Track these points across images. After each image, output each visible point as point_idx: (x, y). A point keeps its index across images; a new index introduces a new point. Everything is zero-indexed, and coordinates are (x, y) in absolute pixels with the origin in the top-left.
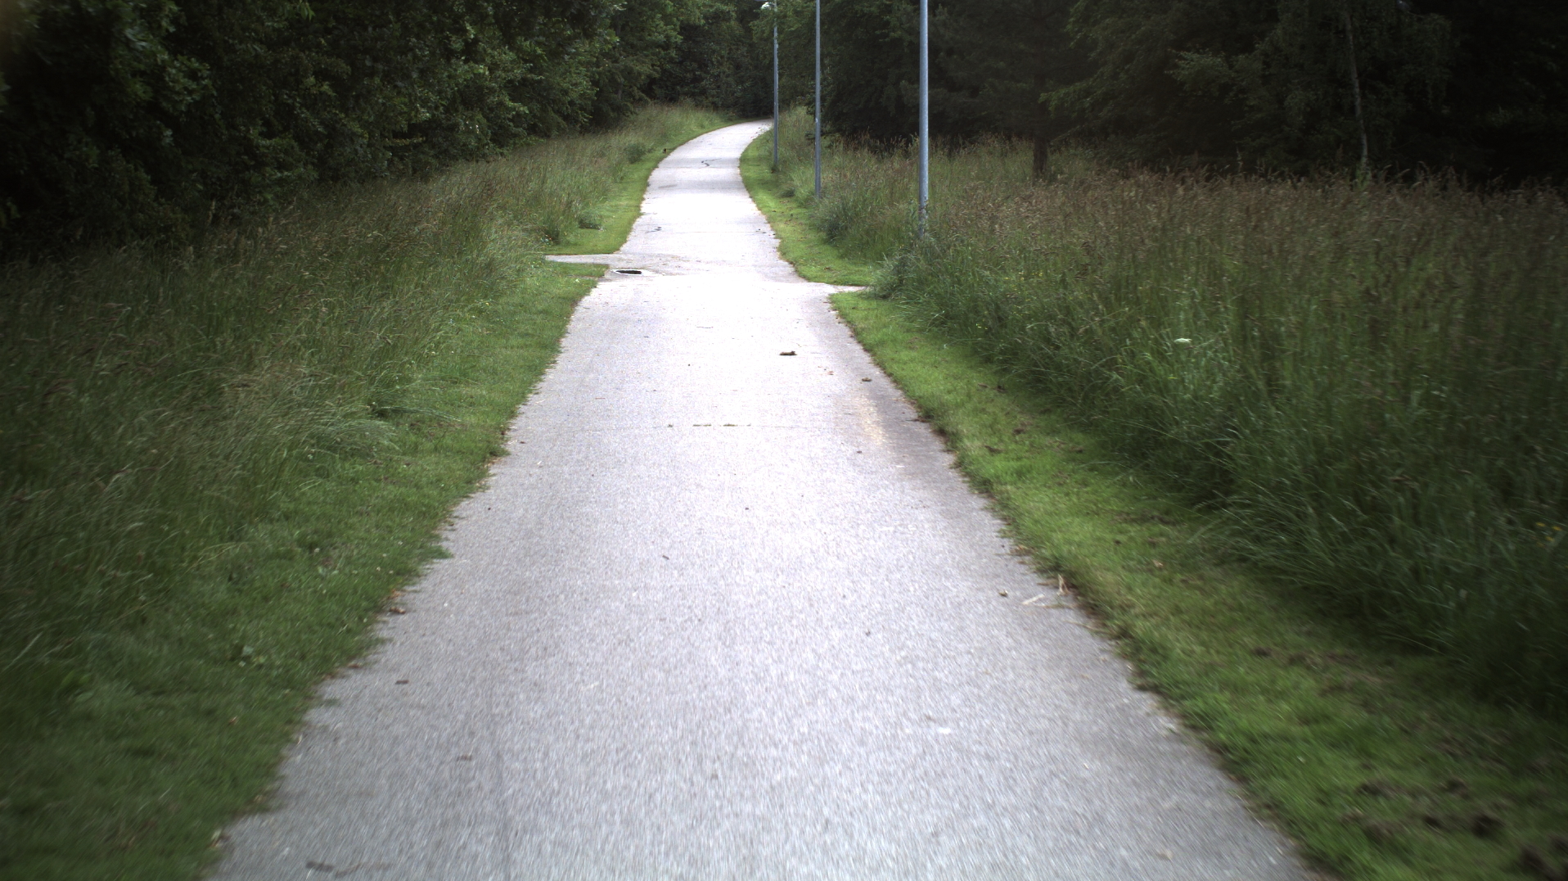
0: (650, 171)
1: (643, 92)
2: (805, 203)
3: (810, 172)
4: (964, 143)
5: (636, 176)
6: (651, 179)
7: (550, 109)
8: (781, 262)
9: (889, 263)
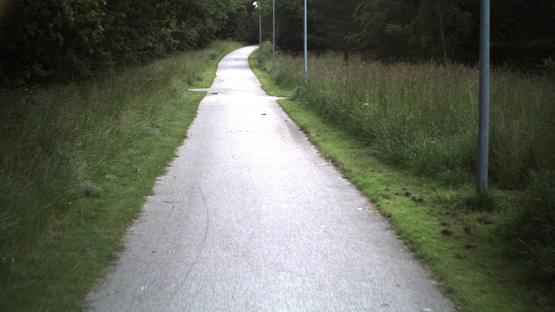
0: (218, 62)
1: (215, 35)
2: (270, 73)
3: (271, 63)
4: (322, 53)
5: (213, 64)
6: (218, 65)
7: (184, 42)
8: (262, 90)
9: (295, 90)
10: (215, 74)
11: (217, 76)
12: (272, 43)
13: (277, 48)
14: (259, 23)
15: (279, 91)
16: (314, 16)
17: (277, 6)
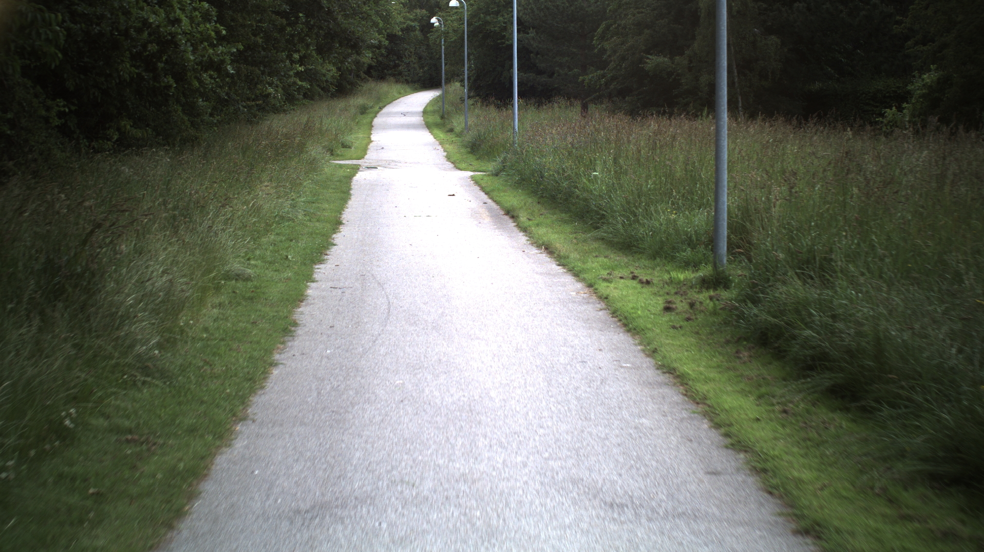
0: (373, 119)
1: (366, 74)
2: (459, 135)
3: (462, 118)
4: (545, 102)
5: (365, 122)
6: (374, 123)
7: (314, 84)
8: (447, 162)
9: (499, 160)
10: (369, 138)
11: (372, 141)
12: (464, 86)
13: (472, 94)
14: (441, 52)
15: (475, 163)
16: (532, 42)
17: (472, 24)
